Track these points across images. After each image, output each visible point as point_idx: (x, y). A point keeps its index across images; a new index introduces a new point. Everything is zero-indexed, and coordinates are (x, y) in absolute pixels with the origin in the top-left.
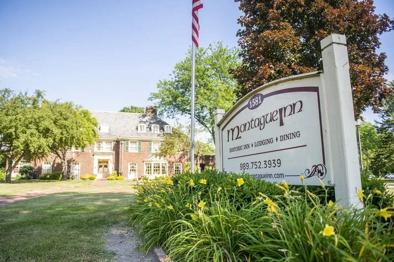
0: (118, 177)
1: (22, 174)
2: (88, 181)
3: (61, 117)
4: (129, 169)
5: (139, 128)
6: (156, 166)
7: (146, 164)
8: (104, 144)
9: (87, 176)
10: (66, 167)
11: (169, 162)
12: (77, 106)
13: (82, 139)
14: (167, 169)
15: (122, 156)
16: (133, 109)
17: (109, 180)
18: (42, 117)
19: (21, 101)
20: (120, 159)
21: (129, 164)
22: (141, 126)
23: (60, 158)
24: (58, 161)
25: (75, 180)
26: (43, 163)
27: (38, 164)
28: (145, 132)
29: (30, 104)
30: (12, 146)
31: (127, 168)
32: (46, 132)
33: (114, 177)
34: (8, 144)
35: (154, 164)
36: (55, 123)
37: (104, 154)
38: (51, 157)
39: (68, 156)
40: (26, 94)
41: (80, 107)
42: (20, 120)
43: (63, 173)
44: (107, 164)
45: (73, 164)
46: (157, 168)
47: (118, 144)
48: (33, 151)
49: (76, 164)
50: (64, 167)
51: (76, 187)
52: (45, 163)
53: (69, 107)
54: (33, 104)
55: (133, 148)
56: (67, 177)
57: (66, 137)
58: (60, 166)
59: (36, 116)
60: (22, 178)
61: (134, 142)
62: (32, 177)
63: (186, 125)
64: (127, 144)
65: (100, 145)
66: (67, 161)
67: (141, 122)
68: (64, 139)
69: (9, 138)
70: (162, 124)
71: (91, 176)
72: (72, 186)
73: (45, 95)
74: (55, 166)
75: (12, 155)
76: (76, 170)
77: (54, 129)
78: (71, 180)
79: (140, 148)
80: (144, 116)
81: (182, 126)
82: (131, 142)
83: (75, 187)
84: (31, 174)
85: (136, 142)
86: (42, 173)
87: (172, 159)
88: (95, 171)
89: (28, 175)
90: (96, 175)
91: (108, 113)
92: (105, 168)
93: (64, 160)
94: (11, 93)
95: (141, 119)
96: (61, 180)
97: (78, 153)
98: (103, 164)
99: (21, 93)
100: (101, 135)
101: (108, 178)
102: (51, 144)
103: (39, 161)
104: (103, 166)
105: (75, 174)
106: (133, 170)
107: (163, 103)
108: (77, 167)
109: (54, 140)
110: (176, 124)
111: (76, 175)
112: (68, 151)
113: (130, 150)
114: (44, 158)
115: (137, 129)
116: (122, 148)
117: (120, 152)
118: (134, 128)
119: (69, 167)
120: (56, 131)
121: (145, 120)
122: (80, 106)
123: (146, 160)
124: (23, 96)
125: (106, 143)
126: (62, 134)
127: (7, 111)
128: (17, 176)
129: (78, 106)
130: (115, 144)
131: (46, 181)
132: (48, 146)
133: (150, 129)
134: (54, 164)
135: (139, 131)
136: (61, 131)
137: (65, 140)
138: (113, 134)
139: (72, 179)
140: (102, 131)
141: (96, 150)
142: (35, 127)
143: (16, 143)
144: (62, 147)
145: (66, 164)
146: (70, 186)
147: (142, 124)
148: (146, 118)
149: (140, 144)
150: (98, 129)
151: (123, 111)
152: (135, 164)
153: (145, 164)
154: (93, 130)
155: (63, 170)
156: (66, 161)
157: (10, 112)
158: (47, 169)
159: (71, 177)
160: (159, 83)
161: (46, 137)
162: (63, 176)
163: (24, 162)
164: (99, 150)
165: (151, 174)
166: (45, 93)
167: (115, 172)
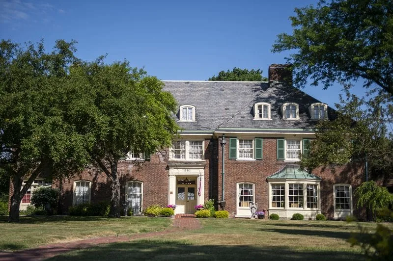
0: (216, 213)
1: (37, 206)
2: (160, 218)
3: (107, 92)
4: (238, 194)
5: (257, 111)
6: (294, 189)
7: (273, 185)
8: (187, 147)
9: (157, 209)
10: (119, 191)
11: (323, 183)
12: (135, 70)
13: (149, 136)
14: (318, 196)
15: (223, 170)
16: (238, 75)
17: (198, 216)
18: (74, 91)
19: (33, 63)
20: (220, 175)
21: (238, 185)
22: (260, 107)
23: (107, 173)
24: (103, 178)
25: (135, 216)
26: (75, 184)
27: (66, 187)
28: (269, 118)
29: (49, 68)
30: (19, 150)
31: (235, 193)
32: (82, 122)
33: (208, 212)
34: (13, 147)
35: (290, 185)
36: (97, 102)
37: (187, 165)
38: (89, 171)
39: (121, 169)
40: (41, 48)
41: (142, 72)
42: (33, 100)
43: (112, 203)
44: (192, 186)
45: (130, 185)
46: (297, 195)
47: (214, 145)
48: (56, 159)
49: (135, 186)
50: (114, 192)
51: (144, 231)
52: (78, 184)
53: (121, 70)
54: (56, 69)
55: (244, 154)
56: (120, 210)
57: (119, 130)
58: (106, 189)
59: (61, 91)
60: (38, 213)
61: (246, 141)
62: (55, 211)
63: (367, 99)
64: (234, 145)
65: (179, 147)
66: (120, 179)
67: (258, 100)
68: (115, 134)
69: (14, 136)
70: (305, 102)
71: (164, 209)
72: (136, 229)
73: (75, 50)
74: (97, 188)
75: (21, 169)
76: (135, 196)
77: (96, 115)
78: (126, 216)
79: (258, 153)
80: (265, 87)
81: (359, 101)
82: (241, 141)
83: (141, 231)
84: (53, 205)
85: (251, 141)
86: (74, 202)
87: (328, 176)
88: (172, 200)
89: (49, 206)
90: (174, 208)
91: (192, 84)
92: (189, 194)
93: (115, 177)
94: (13, 50)
95: (258, 93)
96: (110, 217)
97: (139, 163)
98: (187, 185)
99: (31, 48)
100: (181, 127)
101: (197, 213)
102: (93, 145)
103: (67, 180)
104: (186, 190)
105: (134, 205)
106: (246, 198)
107: (307, 56)
108: (138, 191)
109: (98, 137)
110: (345, 97)
111: (136, 207)
112: (121, 160)
113: (239, 158)
114: (76, 175)
115: (252, 113)
116: (223, 153)
117: (220, 161)
118: (246, 112)
119: (123, 191)
120: (101, 119)
121: (265, 95)
122: (141, 70)
123: (273, 177)
124: (35, 53)
125: (191, 143)
126: (111, 124)
127: (9, 83)
128: (29, 208)
129: (138, 71)
130: (209, 145)
131: (82, 217)
132: (87, 148)
133: (280, 113)
134: (94, 185)
135: (257, 117)
136: (109, 118)
137: (117, 137)
138: (206, 125)
139: (129, 215)
140: (182, 119)
141: (172, 157)
142: (60, 112)
143: (26, 144)
144: (111, 151)
145: (118, 184)
146: (130, 228)
147: (263, 104)
148: (270, 91)
149: (258, 144)
150: (175, 116)
151: (219, 79)
152: (251, 186)
153: (270, 187)
154: (167, 118)
155: (113, 196)
156: (117, 180)
157: (14, 85)
158: (82, 194)
159: (126, 210)
160: (296, 15)
161: (81, 131)
162: (112, 209)
163: (40, 182)
164: (179, 157)
165: (284, 206)
166: (75, 45)
167: (211, 202)
